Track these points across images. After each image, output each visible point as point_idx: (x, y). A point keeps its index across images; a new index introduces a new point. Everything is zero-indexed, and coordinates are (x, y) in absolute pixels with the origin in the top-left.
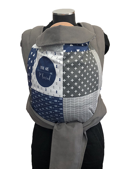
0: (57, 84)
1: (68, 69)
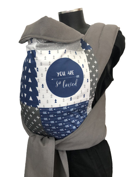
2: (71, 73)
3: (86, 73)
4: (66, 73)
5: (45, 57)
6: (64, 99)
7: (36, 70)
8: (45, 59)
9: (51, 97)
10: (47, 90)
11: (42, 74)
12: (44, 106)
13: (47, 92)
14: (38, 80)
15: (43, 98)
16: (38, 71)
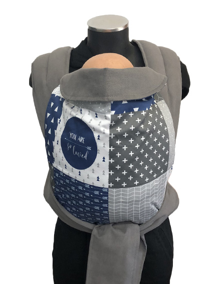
0: (98, 167)
1: (118, 142)
2: (81, 139)
3: (103, 148)
4: (77, 138)
7: (58, 122)
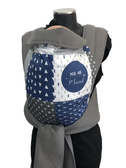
5: (61, 61)
6: (74, 94)
8: (61, 63)
9: (65, 93)
10: (62, 88)
11: (58, 75)
12: (59, 100)
13: (62, 89)
14: (55, 79)
15: (59, 93)
16: (55, 72)
